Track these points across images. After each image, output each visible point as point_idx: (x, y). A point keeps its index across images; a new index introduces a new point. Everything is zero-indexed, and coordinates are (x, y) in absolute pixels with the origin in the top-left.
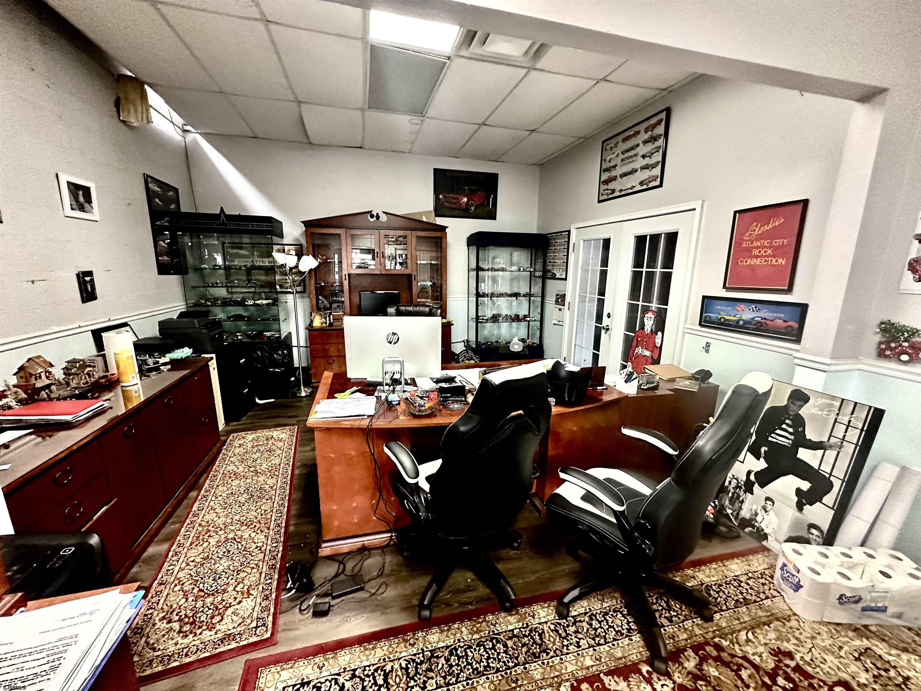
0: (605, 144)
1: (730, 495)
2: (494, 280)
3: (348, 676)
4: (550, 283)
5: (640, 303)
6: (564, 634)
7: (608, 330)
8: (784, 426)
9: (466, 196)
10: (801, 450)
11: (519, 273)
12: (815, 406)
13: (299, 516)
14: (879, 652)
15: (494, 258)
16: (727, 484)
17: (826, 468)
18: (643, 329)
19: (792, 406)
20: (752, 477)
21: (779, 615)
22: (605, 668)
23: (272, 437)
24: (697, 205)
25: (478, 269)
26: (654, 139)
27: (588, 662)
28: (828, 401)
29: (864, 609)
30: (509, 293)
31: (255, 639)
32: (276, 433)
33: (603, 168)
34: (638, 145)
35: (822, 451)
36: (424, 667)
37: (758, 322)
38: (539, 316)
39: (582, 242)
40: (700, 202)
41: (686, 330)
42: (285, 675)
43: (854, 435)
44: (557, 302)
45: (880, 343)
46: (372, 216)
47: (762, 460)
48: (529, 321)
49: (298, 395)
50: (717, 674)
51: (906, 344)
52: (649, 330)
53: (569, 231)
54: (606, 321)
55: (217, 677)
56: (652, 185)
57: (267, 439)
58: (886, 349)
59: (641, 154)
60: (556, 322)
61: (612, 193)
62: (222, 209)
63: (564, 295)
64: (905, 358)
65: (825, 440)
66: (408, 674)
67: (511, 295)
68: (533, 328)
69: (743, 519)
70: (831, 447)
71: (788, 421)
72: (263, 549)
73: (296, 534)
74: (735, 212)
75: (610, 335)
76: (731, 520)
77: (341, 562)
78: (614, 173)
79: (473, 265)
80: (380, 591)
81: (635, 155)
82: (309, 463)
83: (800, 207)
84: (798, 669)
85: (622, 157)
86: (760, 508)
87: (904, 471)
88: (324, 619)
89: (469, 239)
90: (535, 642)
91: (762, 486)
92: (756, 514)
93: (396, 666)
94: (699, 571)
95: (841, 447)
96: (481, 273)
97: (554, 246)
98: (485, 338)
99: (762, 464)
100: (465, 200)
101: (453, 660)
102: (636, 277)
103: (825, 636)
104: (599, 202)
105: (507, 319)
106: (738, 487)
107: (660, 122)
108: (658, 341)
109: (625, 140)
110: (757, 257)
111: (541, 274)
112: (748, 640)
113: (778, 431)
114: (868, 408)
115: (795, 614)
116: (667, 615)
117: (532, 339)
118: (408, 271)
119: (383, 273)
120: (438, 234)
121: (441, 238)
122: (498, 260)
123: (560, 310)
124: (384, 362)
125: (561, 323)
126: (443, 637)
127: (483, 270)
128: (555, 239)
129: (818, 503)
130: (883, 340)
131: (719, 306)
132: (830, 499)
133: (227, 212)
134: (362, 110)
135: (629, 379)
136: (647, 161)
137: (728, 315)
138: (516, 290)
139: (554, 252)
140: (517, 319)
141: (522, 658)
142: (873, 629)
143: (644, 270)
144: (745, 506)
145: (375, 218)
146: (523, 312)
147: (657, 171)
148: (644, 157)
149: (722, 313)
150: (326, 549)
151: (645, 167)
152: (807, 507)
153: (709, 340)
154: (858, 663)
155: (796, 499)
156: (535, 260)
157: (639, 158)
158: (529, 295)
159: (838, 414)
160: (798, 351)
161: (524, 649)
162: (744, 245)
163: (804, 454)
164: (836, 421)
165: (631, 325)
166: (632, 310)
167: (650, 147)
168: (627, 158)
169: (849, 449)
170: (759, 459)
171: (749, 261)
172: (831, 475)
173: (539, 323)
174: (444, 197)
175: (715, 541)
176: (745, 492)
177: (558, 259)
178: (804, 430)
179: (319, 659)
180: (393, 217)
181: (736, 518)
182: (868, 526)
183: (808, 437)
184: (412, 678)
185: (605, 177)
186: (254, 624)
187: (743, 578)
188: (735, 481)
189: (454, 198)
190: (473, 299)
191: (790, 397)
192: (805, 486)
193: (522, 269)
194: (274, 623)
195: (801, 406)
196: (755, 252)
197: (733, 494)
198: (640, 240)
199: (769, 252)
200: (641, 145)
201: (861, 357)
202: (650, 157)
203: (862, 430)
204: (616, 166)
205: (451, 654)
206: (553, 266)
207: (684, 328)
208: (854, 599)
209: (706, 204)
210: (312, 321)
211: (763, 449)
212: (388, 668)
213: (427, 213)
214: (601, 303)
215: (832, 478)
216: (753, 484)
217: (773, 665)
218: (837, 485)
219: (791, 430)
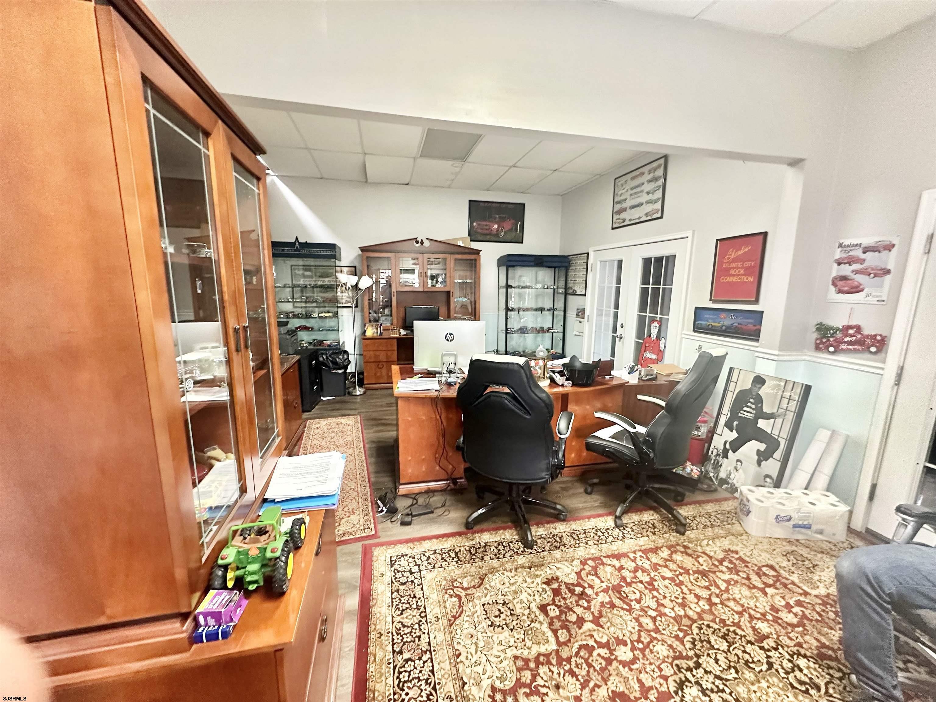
0: (617, 181)
1: (712, 462)
2: (520, 296)
3: (432, 552)
4: (570, 298)
5: (648, 314)
6: (577, 538)
7: (621, 338)
8: (749, 404)
9: (497, 223)
10: (760, 421)
11: (542, 290)
12: (769, 387)
13: (376, 472)
14: (801, 552)
15: (520, 276)
16: (710, 453)
17: (776, 432)
18: (650, 336)
19: (754, 388)
20: (728, 446)
21: (735, 533)
22: (604, 555)
23: (341, 423)
24: (689, 234)
25: (508, 286)
26: (656, 179)
27: (593, 551)
28: (777, 383)
29: (795, 526)
30: (535, 307)
31: (365, 535)
32: (344, 420)
33: (616, 200)
34: (643, 184)
35: (773, 420)
36: (481, 550)
37: (736, 327)
38: (562, 328)
39: (599, 263)
40: (691, 231)
41: (684, 336)
42: (390, 551)
43: (793, 406)
44: (577, 315)
45: (817, 339)
46: (417, 242)
47: (734, 431)
48: (553, 333)
49: (354, 394)
50: (681, 559)
51: (832, 339)
52: (655, 337)
53: (588, 254)
54: (619, 331)
55: (347, 551)
56: (654, 216)
57: (338, 424)
58: (820, 344)
59: (645, 191)
60: (577, 333)
61: (624, 222)
62: (297, 238)
63: (584, 310)
64: (831, 349)
65: (775, 411)
66: (471, 553)
67: (536, 310)
68: (556, 339)
69: (721, 479)
70: (779, 416)
71: (751, 400)
72: (356, 489)
73: (377, 483)
74: (717, 240)
75: (623, 343)
76: (712, 481)
77: (414, 499)
78: (624, 205)
79: (503, 283)
80: (445, 514)
81: (642, 191)
82: (375, 440)
83: (761, 237)
84: (740, 559)
85: (630, 192)
86: (733, 468)
87: (834, 432)
88: (409, 527)
89: (498, 260)
90: (556, 541)
91: (734, 452)
92: (730, 474)
93: (462, 549)
94: (681, 509)
95: (785, 415)
96: (509, 290)
97: (575, 266)
98: (513, 348)
99: (734, 435)
100: (496, 226)
101: (501, 547)
102: (644, 292)
103: (765, 544)
104: (613, 229)
105: (532, 331)
106: (718, 455)
107: (659, 166)
108: (662, 346)
109: (633, 178)
110: (734, 275)
111: (564, 290)
112: (708, 545)
113: (745, 409)
114: (801, 386)
115: (746, 533)
116: (652, 530)
117: (555, 349)
118: (447, 289)
119: (426, 290)
120: (473, 257)
121: (476, 260)
122: (524, 279)
123: (580, 322)
124: (443, 356)
125: (581, 334)
126: (491, 536)
127: (511, 287)
128: (575, 260)
129: (771, 459)
130: (819, 337)
131: (707, 315)
132: (778, 455)
133: (301, 241)
134: (415, 159)
135: (632, 371)
136: (650, 197)
137: (714, 322)
138: (540, 305)
139: (575, 272)
140: (541, 330)
141: (547, 548)
142: (803, 542)
143: (650, 286)
144: (722, 469)
145: (419, 244)
146: (547, 324)
147: (658, 205)
148: (648, 193)
149: (710, 321)
150: (403, 489)
151: (649, 202)
152: (764, 463)
153: (701, 343)
154: (785, 558)
155: (756, 457)
156: (558, 278)
157: (644, 194)
158: (553, 310)
159: (783, 392)
160: (757, 347)
161: (549, 544)
162: (724, 266)
163: (762, 424)
164: (782, 397)
165: (640, 333)
166: (641, 321)
167: (652, 185)
168: (635, 193)
169: (790, 416)
170: (732, 431)
171: (728, 278)
172: (778, 436)
173: (562, 334)
174: (479, 225)
175: (697, 492)
176: (723, 458)
177: (579, 277)
178: (762, 406)
179: (411, 545)
180: (436, 243)
181: (717, 479)
182: (810, 476)
183: (764, 411)
184: (474, 555)
185: (617, 207)
186: (362, 527)
187: (713, 514)
188: (716, 450)
189: (486, 225)
190: (503, 313)
191: (753, 381)
192: (762, 447)
193: (546, 286)
194: (375, 527)
195: (760, 388)
196: (732, 272)
197: (715, 460)
198: (647, 261)
199: (742, 272)
200: (646, 183)
201: (806, 351)
202: (653, 193)
203: (798, 401)
204: (626, 199)
205: (499, 545)
206: (574, 283)
207: (682, 334)
208: (786, 518)
209: (696, 232)
210: (365, 331)
211: (735, 423)
212: (457, 550)
213: (462, 239)
214: (616, 315)
215: (780, 439)
216: (728, 450)
217: (723, 556)
218: (783, 443)
219: (753, 406)
